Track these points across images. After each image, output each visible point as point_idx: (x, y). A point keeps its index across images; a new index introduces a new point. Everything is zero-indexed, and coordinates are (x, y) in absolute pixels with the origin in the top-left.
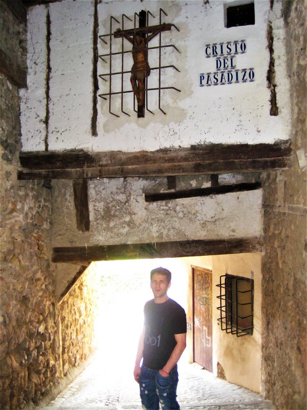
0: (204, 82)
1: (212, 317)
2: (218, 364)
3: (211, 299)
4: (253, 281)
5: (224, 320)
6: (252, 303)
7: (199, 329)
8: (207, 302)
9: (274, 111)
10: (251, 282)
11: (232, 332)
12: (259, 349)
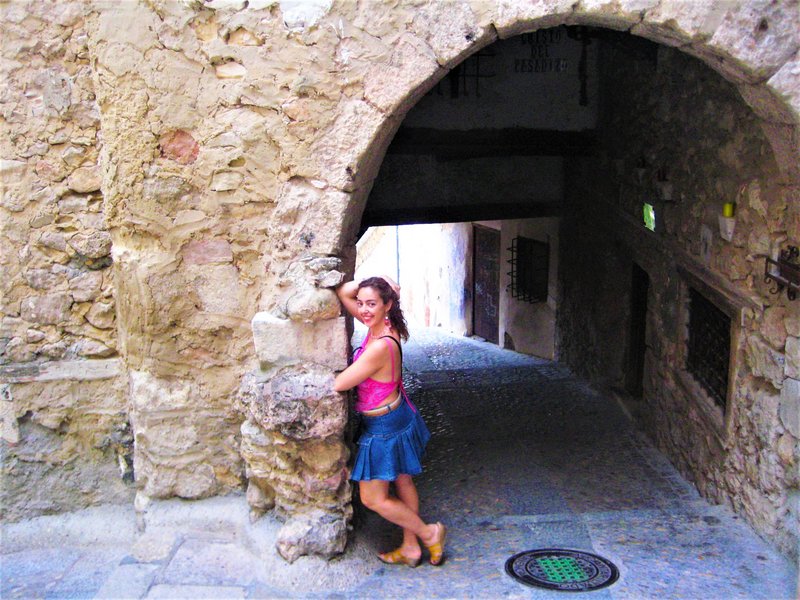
0: (519, 67)
1: (498, 283)
2: (506, 333)
3: (499, 263)
4: (548, 245)
5: (515, 286)
6: (547, 270)
7: (480, 296)
8: (493, 267)
9: (584, 101)
10: (546, 247)
11: (524, 299)
12: (553, 315)
